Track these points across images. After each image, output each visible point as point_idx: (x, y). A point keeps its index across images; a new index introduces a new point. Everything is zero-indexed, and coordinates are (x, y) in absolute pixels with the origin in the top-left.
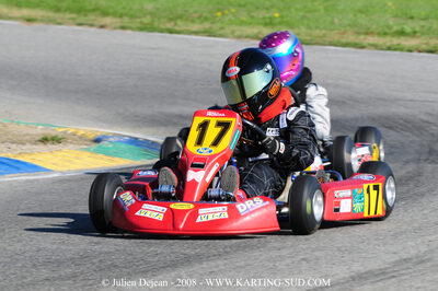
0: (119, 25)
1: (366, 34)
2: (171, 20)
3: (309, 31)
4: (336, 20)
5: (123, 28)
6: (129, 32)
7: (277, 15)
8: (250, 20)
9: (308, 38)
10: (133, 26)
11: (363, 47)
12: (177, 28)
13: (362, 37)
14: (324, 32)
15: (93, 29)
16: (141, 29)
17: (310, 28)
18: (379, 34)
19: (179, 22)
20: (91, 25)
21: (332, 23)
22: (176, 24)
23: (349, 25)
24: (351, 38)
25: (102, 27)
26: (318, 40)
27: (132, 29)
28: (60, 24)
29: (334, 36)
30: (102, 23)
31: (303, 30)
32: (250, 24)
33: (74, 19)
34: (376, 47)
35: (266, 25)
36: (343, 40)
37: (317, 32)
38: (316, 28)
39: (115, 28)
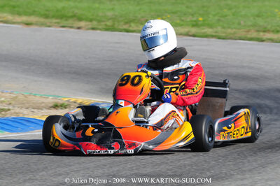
0: (90, 26)
1: (264, 31)
2: (126, 23)
3: (223, 30)
4: (242, 22)
5: (93, 29)
6: (99, 31)
7: (201, 19)
8: (182, 23)
9: (224, 35)
10: (100, 27)
11: (263, 41)
12: (131, 29)
13: (262, 34)
14: (234, 30)
15: (72, 30)
16: (107, 30)
17: (224, 28)
18: (273, 31)
19: (133, 25)
20: (71, 27)
21: (239, 24)
22: (130, 26)
23: (251, 26)
24: (254, 35)
25: (79, 28)
26: (231, 36)
27: (100, 30)
28: (49, 26)
29: (242, 33)
30: (79, 26)
31: (219, 29)
32: (182, 25)
33: (58, 23)
34: (272, 40)
35: (193, 26)
36: (249, 36)
37: (229, 31)
38: (229, 28)
39: (88, 29)
